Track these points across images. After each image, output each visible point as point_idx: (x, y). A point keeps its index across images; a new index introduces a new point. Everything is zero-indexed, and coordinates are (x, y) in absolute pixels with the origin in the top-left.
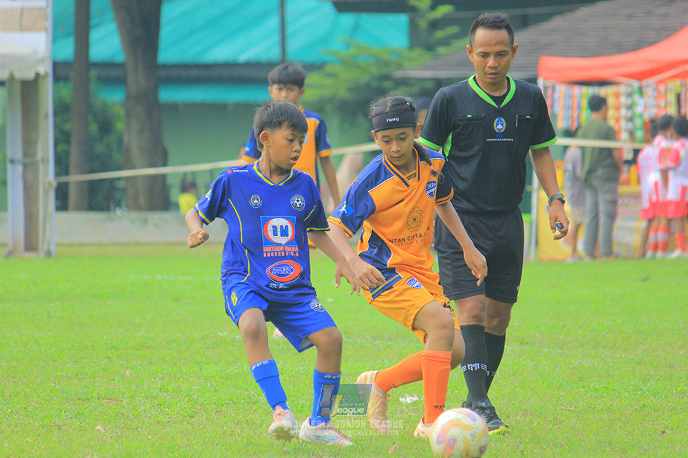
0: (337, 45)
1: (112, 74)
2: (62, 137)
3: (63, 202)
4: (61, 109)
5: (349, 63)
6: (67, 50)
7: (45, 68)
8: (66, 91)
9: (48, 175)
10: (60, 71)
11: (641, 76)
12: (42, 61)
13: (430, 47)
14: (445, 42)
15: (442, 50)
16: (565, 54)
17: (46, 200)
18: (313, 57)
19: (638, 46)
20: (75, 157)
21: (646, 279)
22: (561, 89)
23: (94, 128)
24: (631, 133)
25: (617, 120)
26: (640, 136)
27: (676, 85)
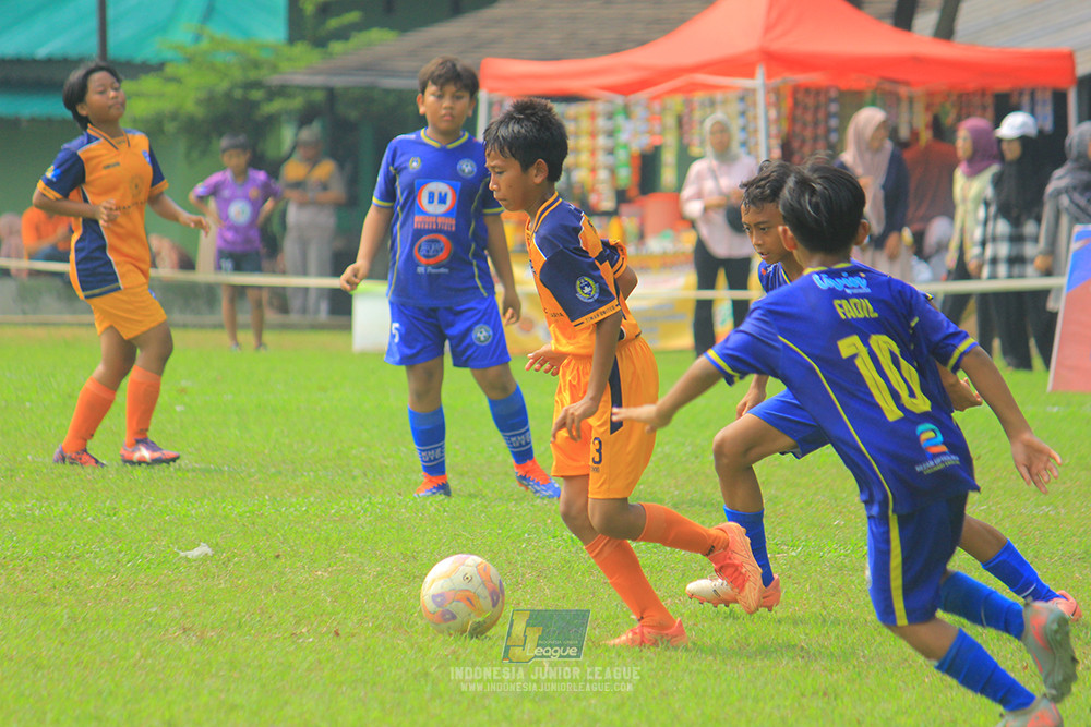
0: (183, 36)
11: (627, 89)
13: (320, 42)
14: (342, 34)
15: (337, 47)
16: (517, 55)
19: (622, 46)
24: (612, 171)
25: (593, 153)
26: (625, 176)
27: (676, 103)
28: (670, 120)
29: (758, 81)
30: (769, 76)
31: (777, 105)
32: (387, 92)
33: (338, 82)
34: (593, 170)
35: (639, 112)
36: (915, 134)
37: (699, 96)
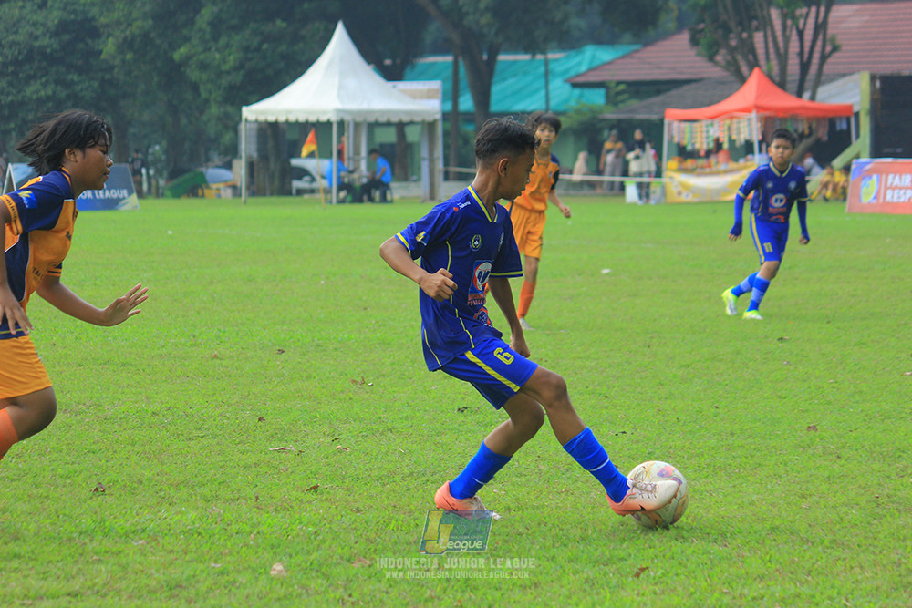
0: (573, 103)
1: (468, 117)
2: (446, 147)
3: (447, 177)
4: (446, 134)
5: (578, 112)
6: (448, 107)
7: (438, 116)
8: (448, 125)
9: (440, 165)
10: (445, 116)
11: (712, 118)
12: (437, 113)
13: (615, 104)
14: (622, 101)
15: (621, 106)
16: (677, 107)
17: (439, 177)
18: (561, 108)
19: (710, 104)
20: (452, 156)
21: (715, 212)
22: (675, 124)
23: (461, 142)
24: (708, 144)
25: (702, 138)
26: (712, 145)
27: (728, 122)
28: (726, 127)
29: (754, 115)
30: (758, 112)
31: (760, 122)
32: (637, 120)
33: (622, 116)
34: (702, 143)
35: (716, 125)
36: (803, 132)
37: (735, 120)
